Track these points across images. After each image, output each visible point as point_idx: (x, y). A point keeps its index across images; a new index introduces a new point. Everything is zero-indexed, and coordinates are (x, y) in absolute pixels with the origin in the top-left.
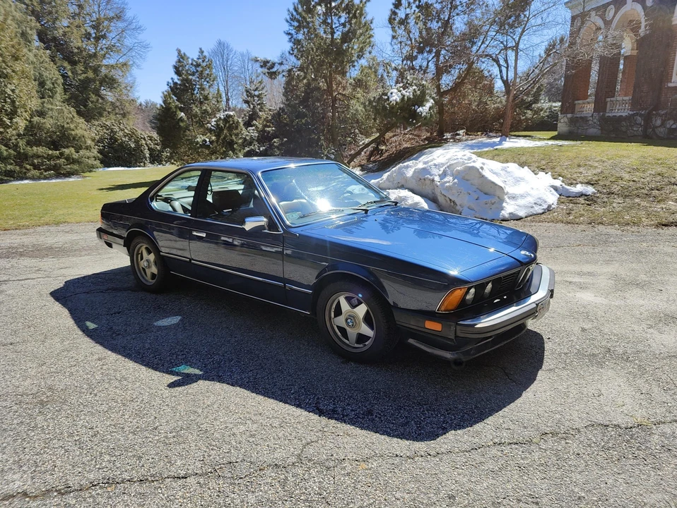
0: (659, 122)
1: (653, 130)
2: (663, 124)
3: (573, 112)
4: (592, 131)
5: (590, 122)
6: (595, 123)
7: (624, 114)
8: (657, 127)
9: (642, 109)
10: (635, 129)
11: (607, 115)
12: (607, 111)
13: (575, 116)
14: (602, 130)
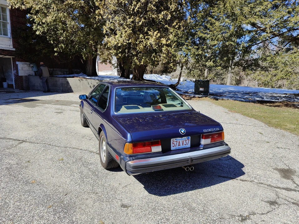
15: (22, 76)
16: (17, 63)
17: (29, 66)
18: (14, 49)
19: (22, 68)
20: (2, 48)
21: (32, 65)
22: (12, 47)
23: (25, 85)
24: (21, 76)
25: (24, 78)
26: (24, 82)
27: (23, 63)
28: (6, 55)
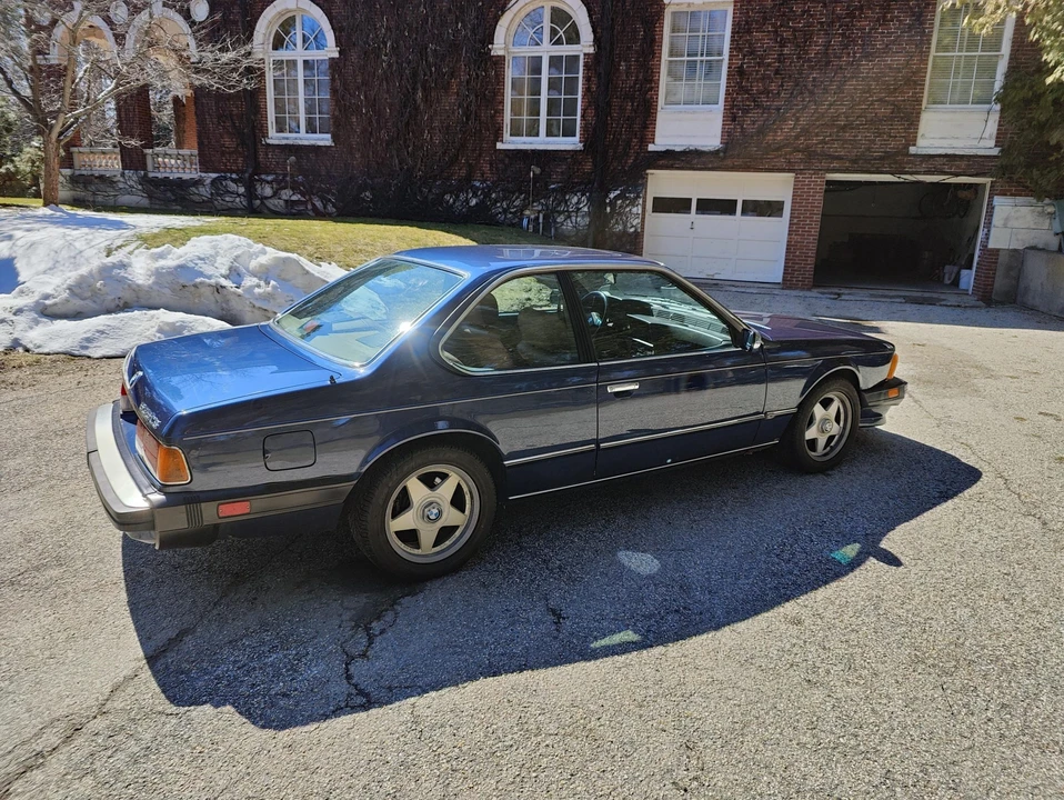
0: (268, 191)
1: (262, 203)
2: (276, 194)
3: (71, 166)
4: (125, 199)
5: (121, 185)
6: (132, 187)
7: (186, 177)
8: (267, 198)
9: (232, 172)
10: (227, 199)
11: (151, 175)
12: (150, 167)
13: (77, 173)
14: (150, 197)
15: (998, 250)
16: (997, 200)
17: (1041, 214)
18: (995, 152)
19: (1007, 219)
20: (950, 152)
21: (1051, 209)
22: (992, 143)
23: (1000, 283)
24: (992, 250)
25: (1003, 259)
26: (1000, 273)
27: (1019, 200)
28: (957, 175)
